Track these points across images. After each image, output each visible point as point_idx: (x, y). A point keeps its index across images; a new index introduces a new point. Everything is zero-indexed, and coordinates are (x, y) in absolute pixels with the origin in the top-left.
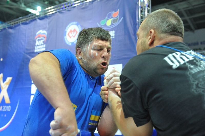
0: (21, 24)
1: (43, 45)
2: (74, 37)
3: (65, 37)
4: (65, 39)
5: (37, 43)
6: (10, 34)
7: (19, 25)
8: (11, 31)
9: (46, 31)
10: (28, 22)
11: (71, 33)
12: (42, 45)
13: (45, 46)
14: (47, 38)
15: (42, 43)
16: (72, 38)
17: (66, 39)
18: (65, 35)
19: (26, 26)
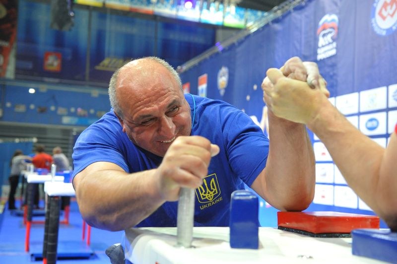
0: (292, 11)
1: (332, 43)
2: (392, 16)
3: (373, 21)
4: (374, 25)
5: (322, 41)
6: (276, 32)
7: (289, 13)
8: (277, 27)
9: (337, 14)
10: (303, 4)
11: (386, 10)
12: (329, 44)
13: (334, 44)
14: (338, 28)
15: (331, 41)
16: (389, 18)
17: (376, 22)
18: (374, 16)
19: (300, 12)
